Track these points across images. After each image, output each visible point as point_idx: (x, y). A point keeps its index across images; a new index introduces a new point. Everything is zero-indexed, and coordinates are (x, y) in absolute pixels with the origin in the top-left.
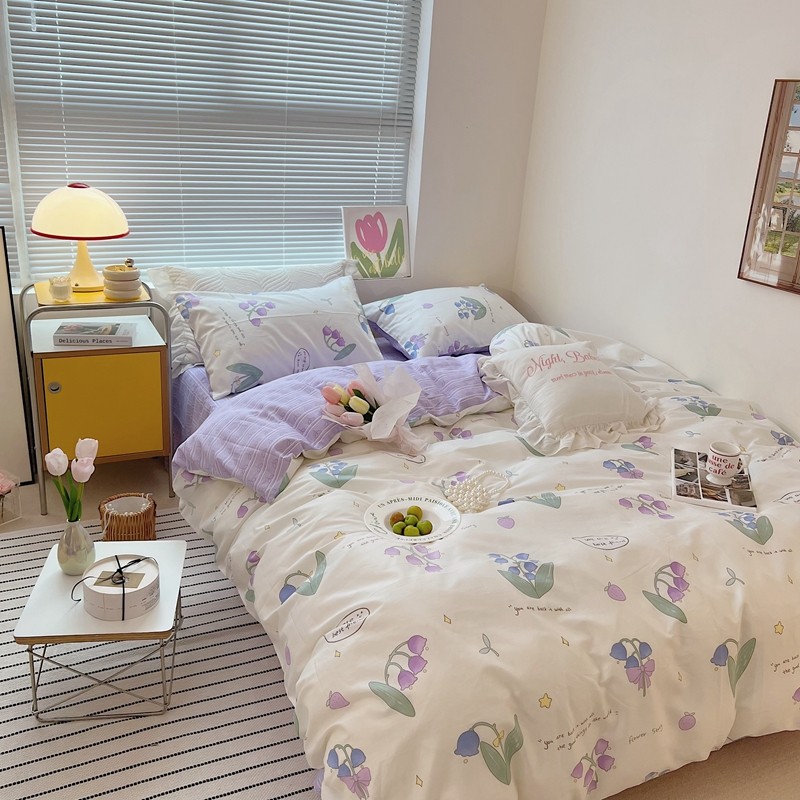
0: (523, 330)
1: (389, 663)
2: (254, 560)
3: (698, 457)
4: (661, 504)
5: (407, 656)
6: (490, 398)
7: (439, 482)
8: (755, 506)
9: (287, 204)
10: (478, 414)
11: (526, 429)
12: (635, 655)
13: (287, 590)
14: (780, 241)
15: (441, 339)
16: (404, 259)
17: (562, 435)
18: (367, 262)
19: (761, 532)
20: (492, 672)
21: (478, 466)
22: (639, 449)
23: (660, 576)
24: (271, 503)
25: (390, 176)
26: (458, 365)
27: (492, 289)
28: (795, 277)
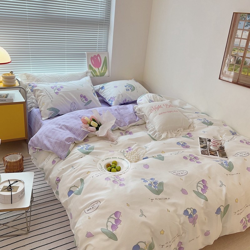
0: (148, 96)
1: (108, 221)
2: (58, 180)
3: (207, 140)
4: (197, 158)
5: (114, 219)
6: (138, 120)
7: (122, 151)
8: (227, 158)
9: (67, 51)
10: (134, 125)
11: (151, 131)
12: (192, 214)
13: (70, 192)
14: (233, 67)
15: (120, 99)
16: (107, 70)
17: (163, 133)
18: (95, 71)
19: (230, 167)
20: (144, 223)
21: (135, 145)
22: (188, 137)
23: (199, 185)
24: (64, 160)
25: (102, 42)
26: (127, 108)
27: (137, 81)
28: (238, 80)
